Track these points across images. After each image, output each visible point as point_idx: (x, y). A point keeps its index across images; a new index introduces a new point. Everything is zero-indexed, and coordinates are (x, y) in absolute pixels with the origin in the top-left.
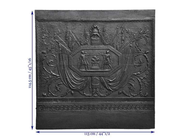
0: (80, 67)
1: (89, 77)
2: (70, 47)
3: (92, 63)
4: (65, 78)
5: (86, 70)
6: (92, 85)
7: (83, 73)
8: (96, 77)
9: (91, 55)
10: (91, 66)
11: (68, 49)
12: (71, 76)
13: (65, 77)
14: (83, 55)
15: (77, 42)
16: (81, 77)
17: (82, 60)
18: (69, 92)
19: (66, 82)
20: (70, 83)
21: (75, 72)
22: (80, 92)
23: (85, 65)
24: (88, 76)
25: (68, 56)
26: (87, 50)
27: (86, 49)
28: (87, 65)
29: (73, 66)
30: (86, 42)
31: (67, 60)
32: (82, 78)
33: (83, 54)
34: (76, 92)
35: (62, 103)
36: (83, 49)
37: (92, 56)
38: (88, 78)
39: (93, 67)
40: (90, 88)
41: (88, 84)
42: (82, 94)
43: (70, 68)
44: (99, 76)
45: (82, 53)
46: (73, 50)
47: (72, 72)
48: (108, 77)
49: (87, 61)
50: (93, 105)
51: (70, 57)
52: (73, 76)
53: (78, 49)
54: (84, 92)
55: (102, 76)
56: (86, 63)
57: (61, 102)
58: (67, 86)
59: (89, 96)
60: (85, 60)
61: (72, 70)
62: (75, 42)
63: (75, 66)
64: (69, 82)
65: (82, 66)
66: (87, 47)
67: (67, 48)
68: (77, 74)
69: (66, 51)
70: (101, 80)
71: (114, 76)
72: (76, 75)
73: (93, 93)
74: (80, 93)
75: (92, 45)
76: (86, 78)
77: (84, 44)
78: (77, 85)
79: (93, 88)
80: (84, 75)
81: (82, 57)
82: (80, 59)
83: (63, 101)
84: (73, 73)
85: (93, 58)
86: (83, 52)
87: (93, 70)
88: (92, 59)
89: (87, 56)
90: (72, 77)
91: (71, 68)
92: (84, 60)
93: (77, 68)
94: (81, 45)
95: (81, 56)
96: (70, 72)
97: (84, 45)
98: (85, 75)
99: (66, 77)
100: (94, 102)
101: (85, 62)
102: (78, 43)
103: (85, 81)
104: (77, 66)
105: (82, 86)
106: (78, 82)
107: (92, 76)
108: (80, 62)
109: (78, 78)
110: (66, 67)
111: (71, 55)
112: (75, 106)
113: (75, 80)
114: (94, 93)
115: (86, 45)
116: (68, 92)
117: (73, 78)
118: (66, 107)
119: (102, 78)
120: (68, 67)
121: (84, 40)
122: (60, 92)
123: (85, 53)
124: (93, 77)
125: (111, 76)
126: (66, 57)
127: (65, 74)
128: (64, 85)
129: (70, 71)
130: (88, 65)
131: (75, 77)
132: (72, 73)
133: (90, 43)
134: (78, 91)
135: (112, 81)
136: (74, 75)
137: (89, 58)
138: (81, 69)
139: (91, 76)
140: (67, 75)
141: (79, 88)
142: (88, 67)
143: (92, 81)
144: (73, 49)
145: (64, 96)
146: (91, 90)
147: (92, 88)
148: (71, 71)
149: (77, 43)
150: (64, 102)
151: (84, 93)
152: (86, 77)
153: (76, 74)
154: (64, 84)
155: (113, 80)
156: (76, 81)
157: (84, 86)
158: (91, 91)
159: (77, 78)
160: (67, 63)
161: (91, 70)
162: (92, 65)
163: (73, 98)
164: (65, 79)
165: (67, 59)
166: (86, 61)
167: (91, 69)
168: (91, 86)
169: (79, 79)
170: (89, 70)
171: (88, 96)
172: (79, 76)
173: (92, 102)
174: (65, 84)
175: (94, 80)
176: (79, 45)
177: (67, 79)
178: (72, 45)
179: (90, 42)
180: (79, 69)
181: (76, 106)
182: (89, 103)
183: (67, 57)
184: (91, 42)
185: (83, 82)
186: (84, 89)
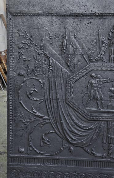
0: (87, 104)
1: (103, 122)
2: (69, 65)
3: (110, 96)
4: (58, 123)
5: (98, 108)
6: (107, 136)
7: (92, 114)
9: (109, 81)
10: (109, 102)
11: (66, 69)
13: (59, 121)
14: (93, 81)
15: (83, 55)
16: (88, 121)
17: (92, 91)
18: (66, 148)
20: (67, 132)
21: (77, 113)
22: (86, 148)
23: (97, 100)
24: (100, 121)
25: (65, 82)
26: (102, 72)
27: (100, 70)
28: (101, 99)
29: (73, 101)
30: (99, 56)
31: (63, 89)
32: (90, 124)
33: (93, 79)
34: (78, 148)
35: (52, 166)
36: (93, 70)
37: (111, 83)
38: (102, 124)
39: (111, 104)
40: (105, 142)
41: (100, 135)
42: (88, 153)
43: (68, 105)
45: (92, 77)
46: (74, 71)
47: (72, 112)
49: (101, 92)
50: (110, 174)
51: (69, 84)
52: (73, 120)
53: (85, 69)
54: (93, 149)
56: (98, 96)
57: (51, 164)
58: (62, 137)
59: (102, 158)
60: (98, 89)
61: (72, 108)
62: (80, 56)
63: (78, 101)
64: (65, 129)
65: (91, 102)
66: (102, 65)
67: (64, 67)
68: (81, 116)
69: (61, 73)
72: (79, 117)
74: (85, 151)
75: (111, 63)
76: (96, 124)
77: (97, 61)
78: (80, 136)
79: (111, 144)
80: (93, 118)
81: (92, 84)
82: (87, 89)
83: (55, 163)
84: (74, 114)
85: (112, 86)
86: (93, 74)
87: (111, 110)
88: (110, 90)
89: (101, 83)
90: (71, 121)
91: (71, 105)
92: (95, 91)
93: (82, 104)
94: (91, 61)
95: (89, 82)
96: (67, 113)
97: (97, 63)
98: (96, 118)
99: (61, 120)
100: (111, 169)
101: (96, 94)
102: (85, 57)
103: (96, 130)
104: (81, 101)
106: (83, 130)
107: (109, 121)
108: (87, 93)
109: (82, 123)
110: (61, 102)
111: (71, 81)
112: (75, 173)
113: (77, 127)
114: (111, 153)
115: (100, 62)
116: (63, 148)
117: (73, 123)
118: (59, 174)
120: (65, 102)
121: (96, 52)
122: (50, 147)
123: (97, 78)
124: (110, 123)
126: (61, 84)
127: (60, 115)
128: (56, 135)
129: (68, 110)
130: (103, 100)
131: (78, 122)
132: (71, 115)
133: (108, 59)
134: (82, 147)
136: (76, 118)
137: (104, 86)
138: (90, 108)
139: (107, 121)
140: (62, 118)
141: (84, 142)
142: (102, 103)
143: (108, 129)
144: (74, 68)
145: (56, 155)
147: (109, 143)
148: (70, 110)
149: (83, 58)
150: (56, 165)
151: (93, 152)
152: (97, 122)
153: (79, 115)
154: (56, 133)
158: (105, 149)
160: (64, 95)
161: (108, 109)
162: (109, 99)
163: (73, 158)
164: (58, 125)
165: (63, 87)
166: (99, 92)
167: (108, 107)
168: (107, 138)
170: (104, 109)
171: (100, 156)
172: (85, 120)
173: (107, 168)
174: (58, 133)
176: (87, 61)
177: (62, 124)
178: (74, 61)
179: (108, 57)
180: (85, 106)
181: (78, 174)
182: (102, 169)
183: (63, 84)
184: (110, 55)
185: (91, 131)
186: (92, 144)
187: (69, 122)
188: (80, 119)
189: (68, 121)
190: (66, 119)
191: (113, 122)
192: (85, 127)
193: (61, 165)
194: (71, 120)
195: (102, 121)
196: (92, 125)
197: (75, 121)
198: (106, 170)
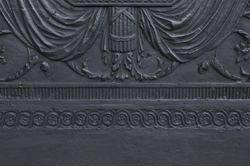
1: (101, 9)
6: (110, 38)
8: (124, 9)
12: (37, 7)
13: (17, 9)
18: (35, 64)
19: (23, 29)
20: (34, 32)
22: (72, 63)
24: (95, 6)
32: (77, 14)
34: (59, 64)
35: (9, 102)
38: (98, 14)
40: (105, 49)
41: (96, 35)
42: (76, 72)
44: (135, 7)
48: (164, 9)
50: (116, 110)
54: (85, 64)
55: (144, 7)
57: (8, 98)
58: (26, 42)
59: (102, 80)
64: (30, 26)
70: (141, 20)
71: (184, 6)
73: (115, 69)
74: (72, 69)
76: (89, 14)
78: (60, 39)
79: (116, 51)
83: (16, 96)
90: (42, 10)
100: (118, 99)
103: (87, 26)
105: (75, 42)
106: (64, 27)
107: (112, 6)
109: (61, 13)
112: (55, 111)
113: (51, 20)
114: (117, 69)
116: (30, 63)
118: (25, 116)
119: (146, 11)
122: (4, 64)
124: (114, 10)
125: (175, 6)
128: (15, 39)
134: (64, 60)
135: (179, 23)
141: (67, 51)
143: (110, 23)
145: (16, 79)
146: (108, 57)
147: (112, 51)
150: (18, 98)
151: (84, 69)
152: (90, 9)
154: (13, 34)
155: (184, 19)
156: (55, 24)
157: (84, 41)
158: (106, 62)
159: (58, 15)
163: (49, 83)
164: (16, 18)
168: (109, 41)
169: (68, 16)
171: (98, 78)
172: (68, 6)
173: (111, 99)
174: (19, 34)
175: (117, 21)
177: (22, 14)
181: (60, 113)
182: (101, 102)
185: (81, 28)
186: (83, 54)
187: (38, 11)
188: (58, 5)
189: (34, 9)
190: (31, 4)
191: (118, 8)
192: (68, 20)
193: (27, 99)
194: (40, 6)
195: (99, 6)
196: (81, 16)
197: (47, 8)
198: (109, 102)
